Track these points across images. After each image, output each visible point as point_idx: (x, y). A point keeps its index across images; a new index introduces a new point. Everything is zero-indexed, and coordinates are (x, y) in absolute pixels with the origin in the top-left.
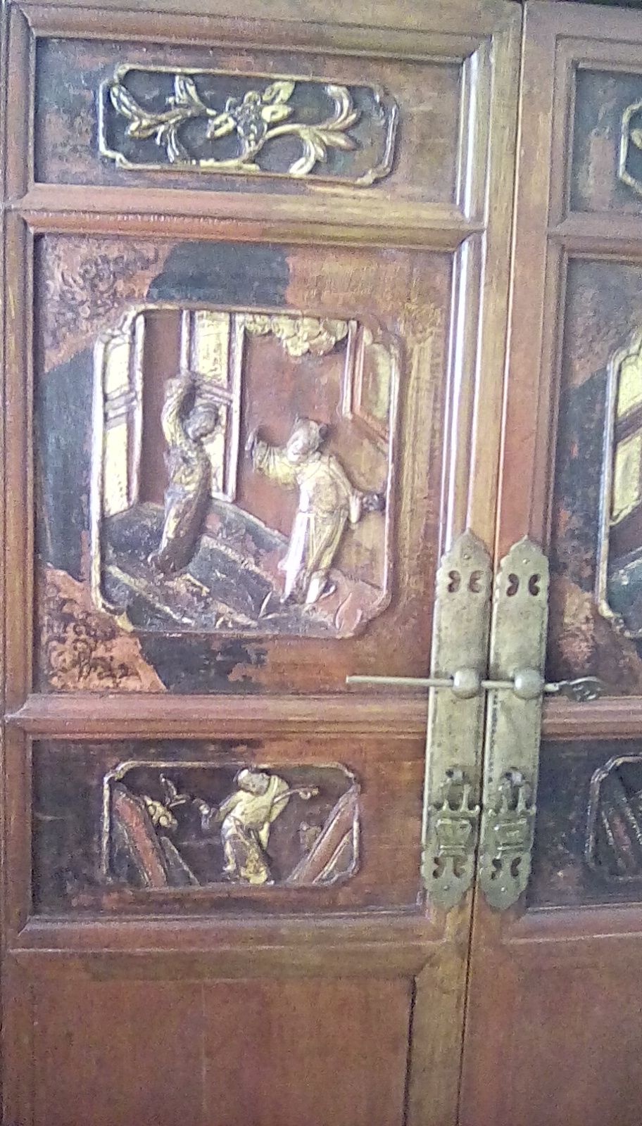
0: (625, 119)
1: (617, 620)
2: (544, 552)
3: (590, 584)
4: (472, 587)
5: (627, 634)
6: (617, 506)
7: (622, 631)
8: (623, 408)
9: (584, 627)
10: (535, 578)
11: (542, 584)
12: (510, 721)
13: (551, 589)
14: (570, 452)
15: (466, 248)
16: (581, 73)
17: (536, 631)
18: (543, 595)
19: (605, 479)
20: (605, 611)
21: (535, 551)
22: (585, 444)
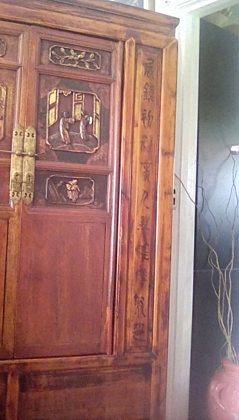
0: (50, 49)
1: (50, 145)
2: (35, 129)
3: (45, 138)
4: (20, 135)
5: (52, 148)
6: (50, 122)
7: (51, 148)
8: (51, 103)
9: (44, 147)
10: (33, 134)
11: (35, 135)
12: (28, 163)
13: (36, 137)
14: (40, 111)
15: (19, 70)
16: (42, 40)
17: (33, 145)
18: (35, 138)
19: (47, 117)
20: (48, 143)
21: (33, 129)
22: (43, 109)
